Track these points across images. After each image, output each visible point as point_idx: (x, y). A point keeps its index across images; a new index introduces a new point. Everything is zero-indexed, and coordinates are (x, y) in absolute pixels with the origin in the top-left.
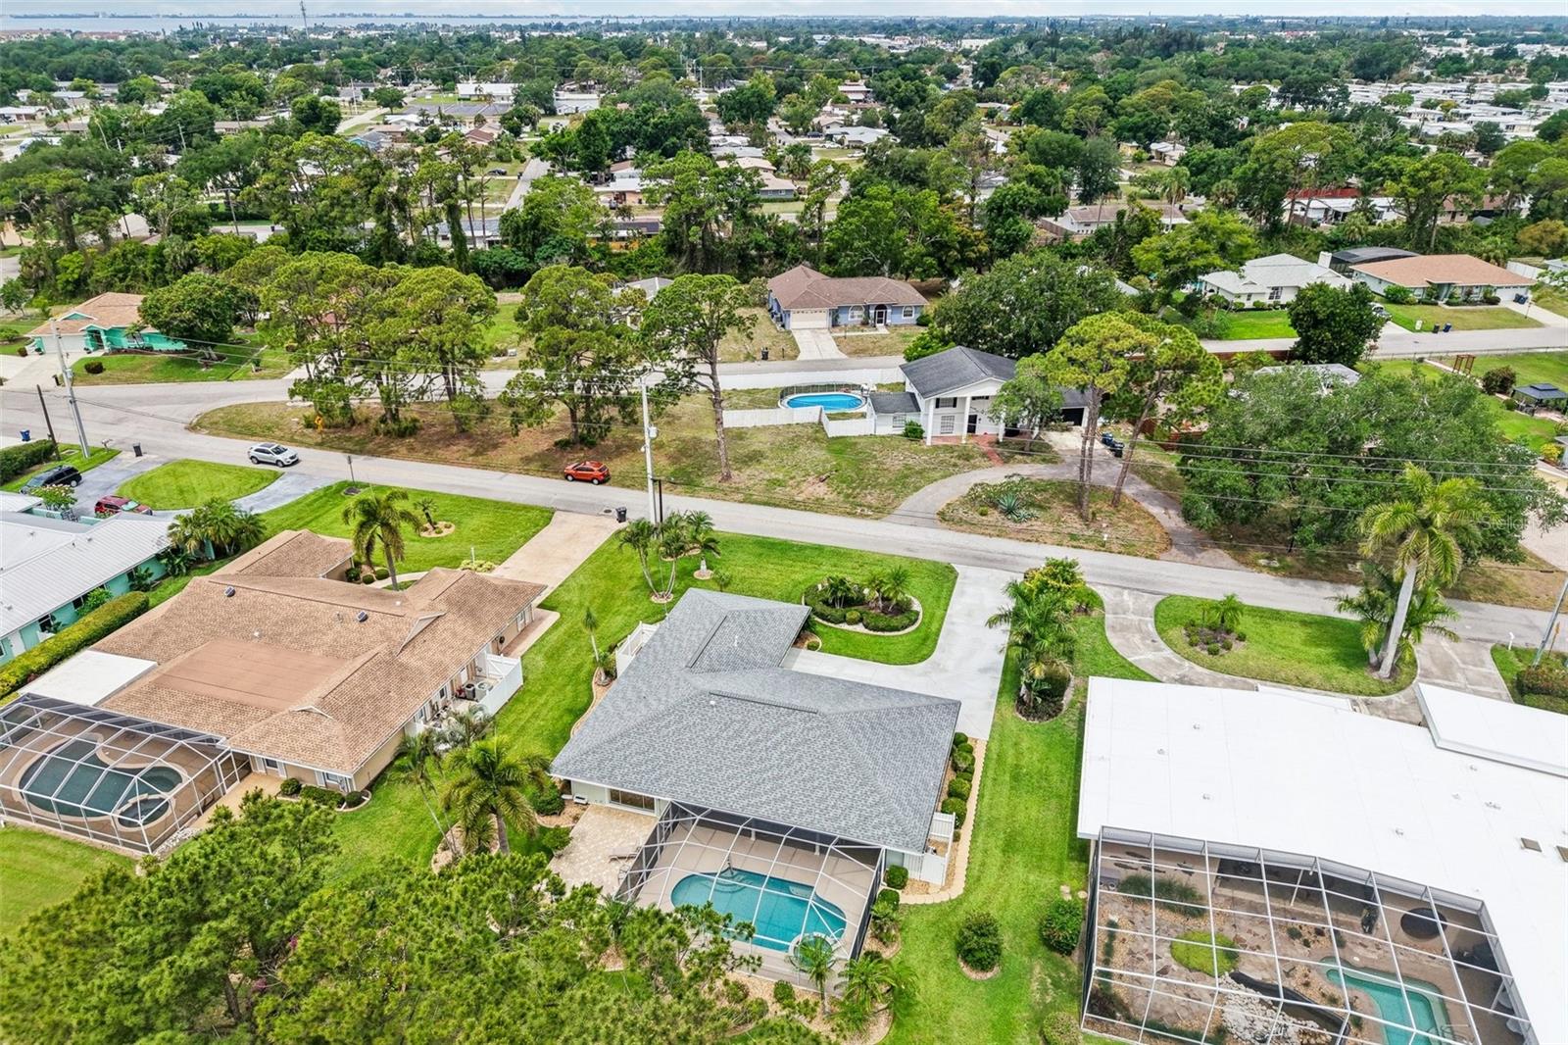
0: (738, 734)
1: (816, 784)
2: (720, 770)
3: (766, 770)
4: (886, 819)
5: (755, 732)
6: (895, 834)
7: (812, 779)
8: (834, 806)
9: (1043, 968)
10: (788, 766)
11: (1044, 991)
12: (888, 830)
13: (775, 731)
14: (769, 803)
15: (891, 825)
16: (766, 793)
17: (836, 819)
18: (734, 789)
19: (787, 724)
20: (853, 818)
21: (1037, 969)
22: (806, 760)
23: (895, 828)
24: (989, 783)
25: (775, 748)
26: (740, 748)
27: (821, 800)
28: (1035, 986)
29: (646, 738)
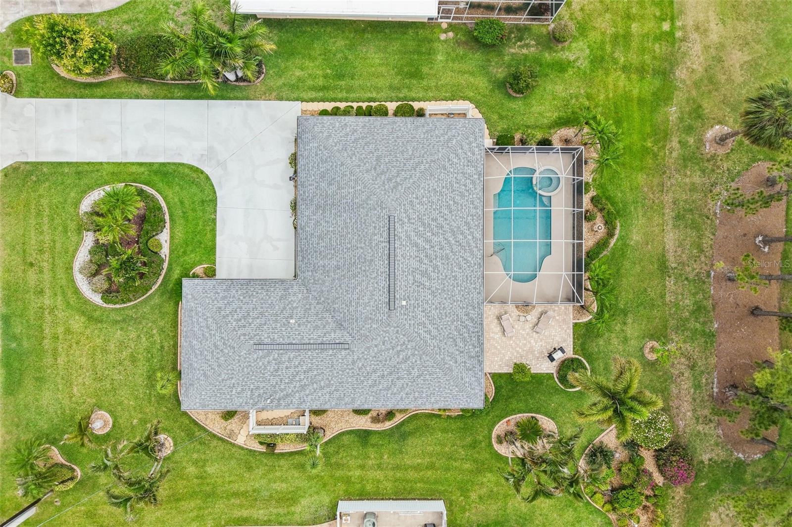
0: (424, 274)
1: (451, 203)
2: (455, 277)
3: (449, 242)
4: (466, 147)
5: (421, 261)
6: (476, 139)
7: (448, 207)
8: (465, 186)
9: (510, 47)
10: (442, 227)
11: (527, 46)
12: (473, 144)
13: (417, 245)
14: (472, 233)
15: (470, 143)
16: (466, 237)
17: (473, 182)
18: (467, 261)
19: (408, 237)
20: (470, 170)
21: (513, 51)
22: (435, 214)
23: (471, 139)
24: (352, 95)
25: (430, 241)
26: (436, 267)
27: (462, 196)
28: (525, 51)
29: (442, 345)
